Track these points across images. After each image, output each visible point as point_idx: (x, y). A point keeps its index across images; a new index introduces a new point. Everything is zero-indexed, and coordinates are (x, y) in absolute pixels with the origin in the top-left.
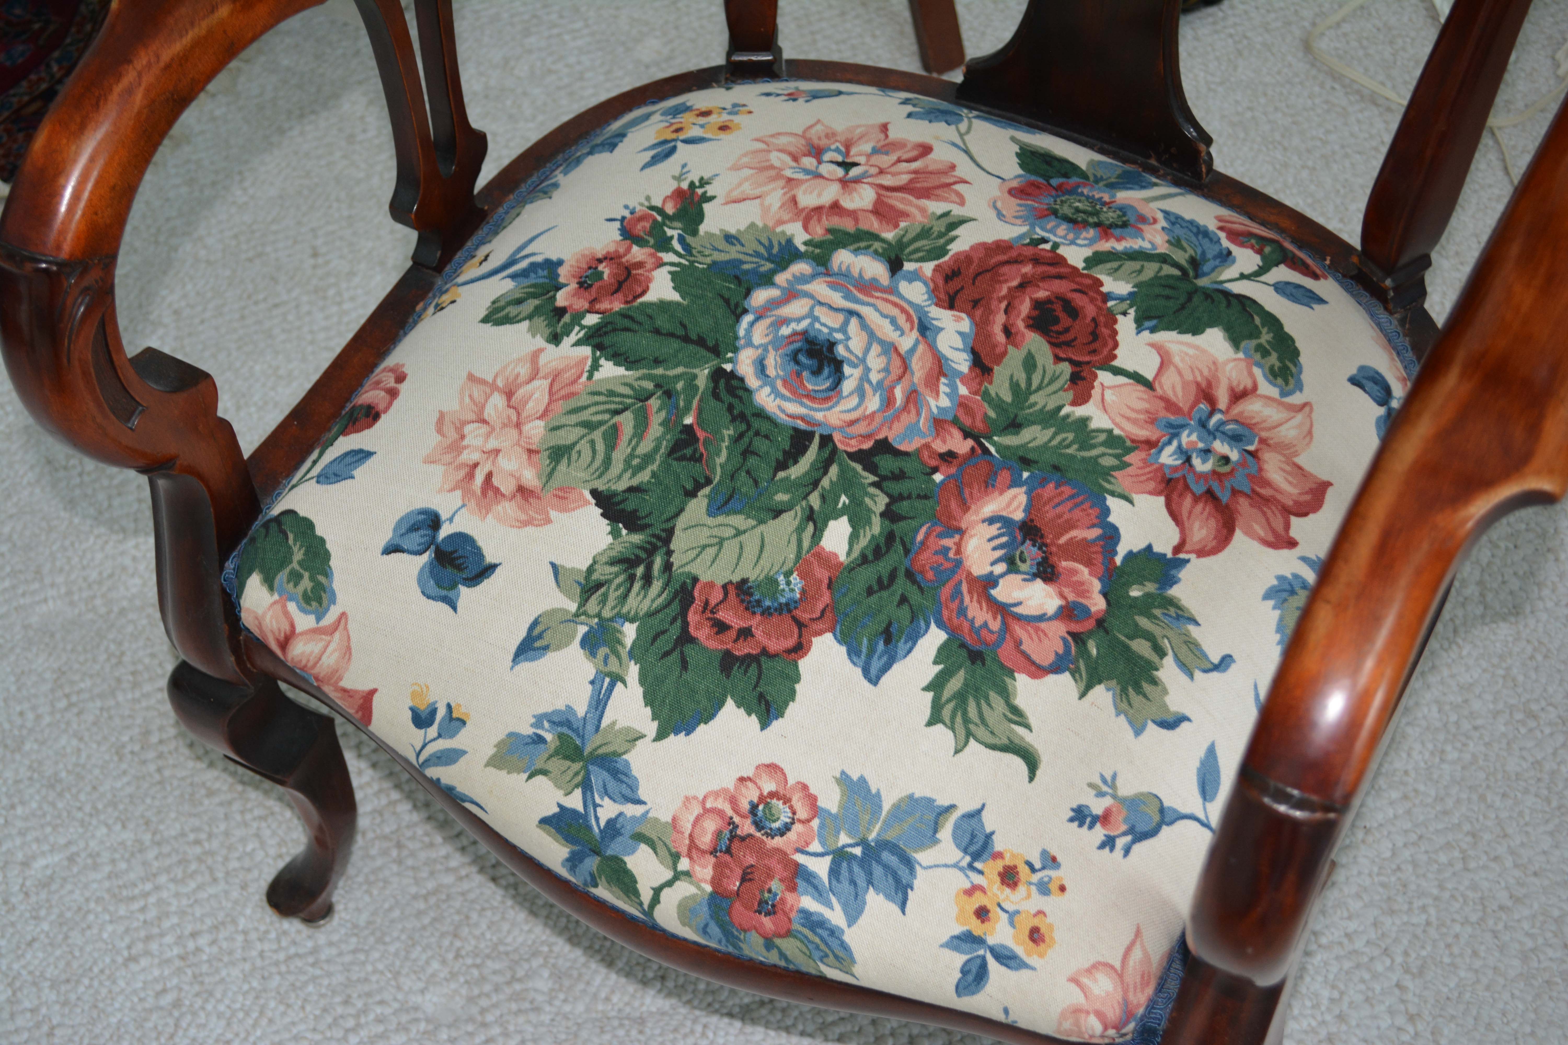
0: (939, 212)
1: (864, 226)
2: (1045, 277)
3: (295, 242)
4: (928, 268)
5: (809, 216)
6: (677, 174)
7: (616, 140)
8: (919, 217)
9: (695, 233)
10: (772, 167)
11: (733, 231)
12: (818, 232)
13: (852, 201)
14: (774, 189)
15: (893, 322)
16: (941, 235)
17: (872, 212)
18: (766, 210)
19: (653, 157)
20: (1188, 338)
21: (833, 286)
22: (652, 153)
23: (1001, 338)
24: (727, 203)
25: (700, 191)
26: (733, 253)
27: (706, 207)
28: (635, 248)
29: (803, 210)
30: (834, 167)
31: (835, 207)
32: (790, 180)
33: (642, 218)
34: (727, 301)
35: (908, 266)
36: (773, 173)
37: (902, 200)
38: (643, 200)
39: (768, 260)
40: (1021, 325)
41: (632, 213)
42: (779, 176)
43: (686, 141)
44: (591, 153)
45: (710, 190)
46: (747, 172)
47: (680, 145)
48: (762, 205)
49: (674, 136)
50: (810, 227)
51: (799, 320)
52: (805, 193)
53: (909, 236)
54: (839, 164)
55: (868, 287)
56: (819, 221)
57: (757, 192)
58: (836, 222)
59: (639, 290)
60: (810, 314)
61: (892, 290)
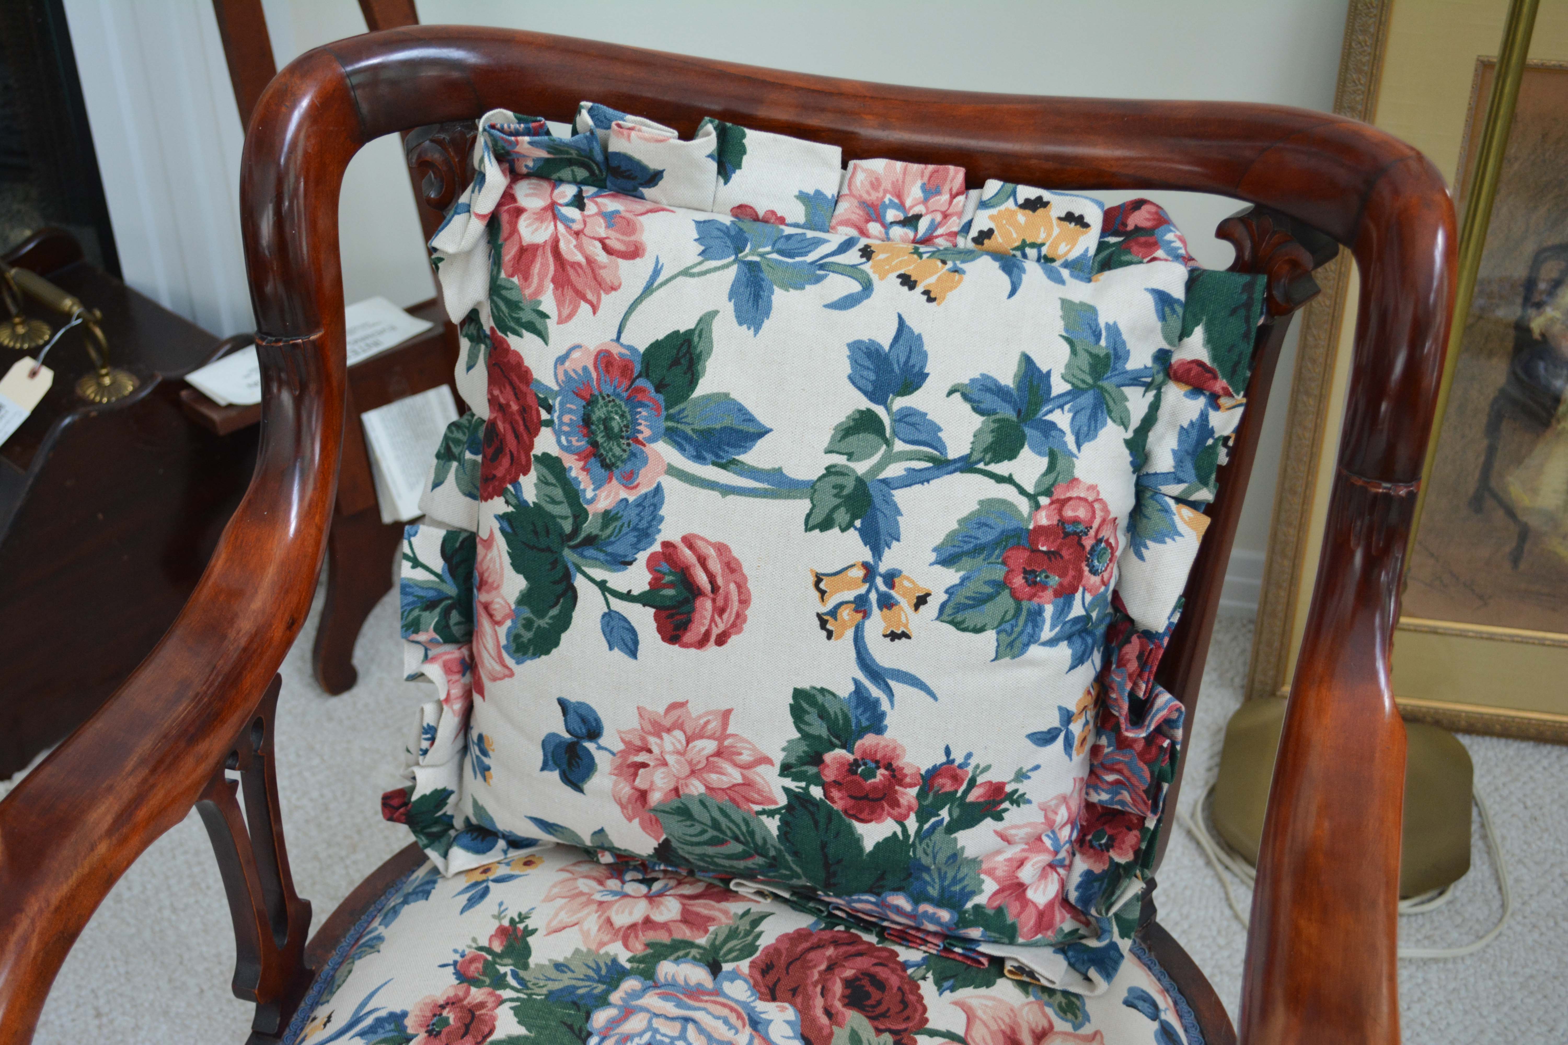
0: (740, 912)
1: (678, 936)
2: (848, 957)
3: (78, 1006)
4: (744, 965)
5: (628, 933)
6: (496, 913)
7: (428, 887)
8: (724, 919)
9: (526, 967)
10: (581, 894)
11: (561, 959)
12: (639, 948)
13: (661, 914)
14: (589, 914)
15: (726, 1021)
16: (748, 933)
17: (681, 921)
18: (586, 935)
19: (469, 900)
20: (983, 991)
21: (665, 997)
22: (467, 896)
23: (824, 1020)
24: (548, 934)
25: (521, 926)
26: (565, 980)
27: (531, 940)
28: (473, 990)
29: (620, 929)
30: (636, 885)
31: (648, 922)
32: (601, 903)
33: (473, 960)
34: (571, 1027)
35: (727, 967)
36: (583, 899)
37: (705, 906)
38: (470, 943)
39: (600, 981)
40: (838, 1005)
41: (463, 956)
42: (590, 902)
43: (497, 880)
44: (405, 902)
45: (531, 924)
46: (561, 902)
47: (491, 885)
48: (581, 930)
49: (484, 877)
50: (630, 944)
51: (641, 1034)
52: (617, 913)
53: (721, 938)
54: (641, 881)
55: (695, 993)
56: (637, 937)
57: (574, 919)
58: (652, 936)
59: (487, 1030)
60: (649, 1027)
61: (718, 992)
